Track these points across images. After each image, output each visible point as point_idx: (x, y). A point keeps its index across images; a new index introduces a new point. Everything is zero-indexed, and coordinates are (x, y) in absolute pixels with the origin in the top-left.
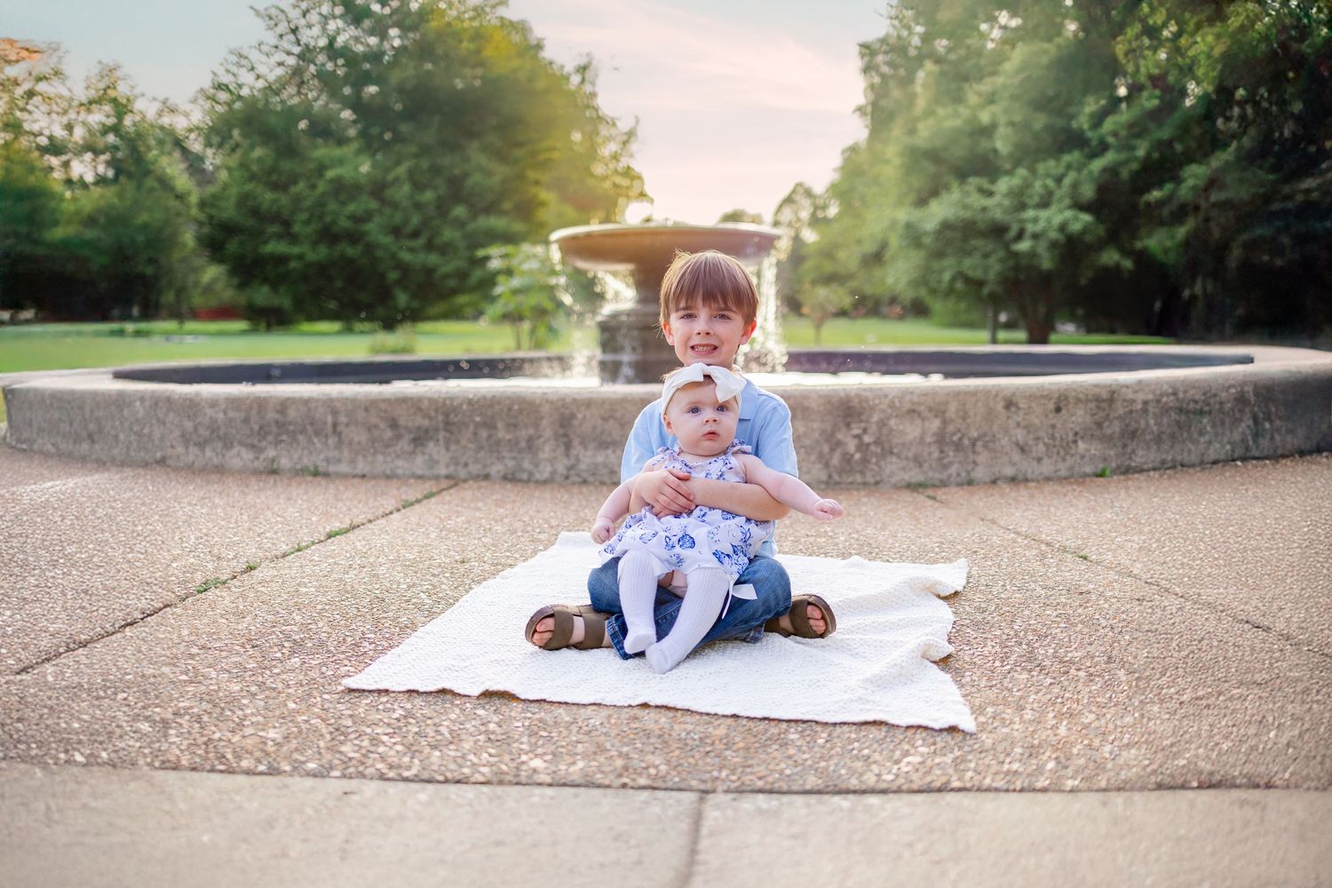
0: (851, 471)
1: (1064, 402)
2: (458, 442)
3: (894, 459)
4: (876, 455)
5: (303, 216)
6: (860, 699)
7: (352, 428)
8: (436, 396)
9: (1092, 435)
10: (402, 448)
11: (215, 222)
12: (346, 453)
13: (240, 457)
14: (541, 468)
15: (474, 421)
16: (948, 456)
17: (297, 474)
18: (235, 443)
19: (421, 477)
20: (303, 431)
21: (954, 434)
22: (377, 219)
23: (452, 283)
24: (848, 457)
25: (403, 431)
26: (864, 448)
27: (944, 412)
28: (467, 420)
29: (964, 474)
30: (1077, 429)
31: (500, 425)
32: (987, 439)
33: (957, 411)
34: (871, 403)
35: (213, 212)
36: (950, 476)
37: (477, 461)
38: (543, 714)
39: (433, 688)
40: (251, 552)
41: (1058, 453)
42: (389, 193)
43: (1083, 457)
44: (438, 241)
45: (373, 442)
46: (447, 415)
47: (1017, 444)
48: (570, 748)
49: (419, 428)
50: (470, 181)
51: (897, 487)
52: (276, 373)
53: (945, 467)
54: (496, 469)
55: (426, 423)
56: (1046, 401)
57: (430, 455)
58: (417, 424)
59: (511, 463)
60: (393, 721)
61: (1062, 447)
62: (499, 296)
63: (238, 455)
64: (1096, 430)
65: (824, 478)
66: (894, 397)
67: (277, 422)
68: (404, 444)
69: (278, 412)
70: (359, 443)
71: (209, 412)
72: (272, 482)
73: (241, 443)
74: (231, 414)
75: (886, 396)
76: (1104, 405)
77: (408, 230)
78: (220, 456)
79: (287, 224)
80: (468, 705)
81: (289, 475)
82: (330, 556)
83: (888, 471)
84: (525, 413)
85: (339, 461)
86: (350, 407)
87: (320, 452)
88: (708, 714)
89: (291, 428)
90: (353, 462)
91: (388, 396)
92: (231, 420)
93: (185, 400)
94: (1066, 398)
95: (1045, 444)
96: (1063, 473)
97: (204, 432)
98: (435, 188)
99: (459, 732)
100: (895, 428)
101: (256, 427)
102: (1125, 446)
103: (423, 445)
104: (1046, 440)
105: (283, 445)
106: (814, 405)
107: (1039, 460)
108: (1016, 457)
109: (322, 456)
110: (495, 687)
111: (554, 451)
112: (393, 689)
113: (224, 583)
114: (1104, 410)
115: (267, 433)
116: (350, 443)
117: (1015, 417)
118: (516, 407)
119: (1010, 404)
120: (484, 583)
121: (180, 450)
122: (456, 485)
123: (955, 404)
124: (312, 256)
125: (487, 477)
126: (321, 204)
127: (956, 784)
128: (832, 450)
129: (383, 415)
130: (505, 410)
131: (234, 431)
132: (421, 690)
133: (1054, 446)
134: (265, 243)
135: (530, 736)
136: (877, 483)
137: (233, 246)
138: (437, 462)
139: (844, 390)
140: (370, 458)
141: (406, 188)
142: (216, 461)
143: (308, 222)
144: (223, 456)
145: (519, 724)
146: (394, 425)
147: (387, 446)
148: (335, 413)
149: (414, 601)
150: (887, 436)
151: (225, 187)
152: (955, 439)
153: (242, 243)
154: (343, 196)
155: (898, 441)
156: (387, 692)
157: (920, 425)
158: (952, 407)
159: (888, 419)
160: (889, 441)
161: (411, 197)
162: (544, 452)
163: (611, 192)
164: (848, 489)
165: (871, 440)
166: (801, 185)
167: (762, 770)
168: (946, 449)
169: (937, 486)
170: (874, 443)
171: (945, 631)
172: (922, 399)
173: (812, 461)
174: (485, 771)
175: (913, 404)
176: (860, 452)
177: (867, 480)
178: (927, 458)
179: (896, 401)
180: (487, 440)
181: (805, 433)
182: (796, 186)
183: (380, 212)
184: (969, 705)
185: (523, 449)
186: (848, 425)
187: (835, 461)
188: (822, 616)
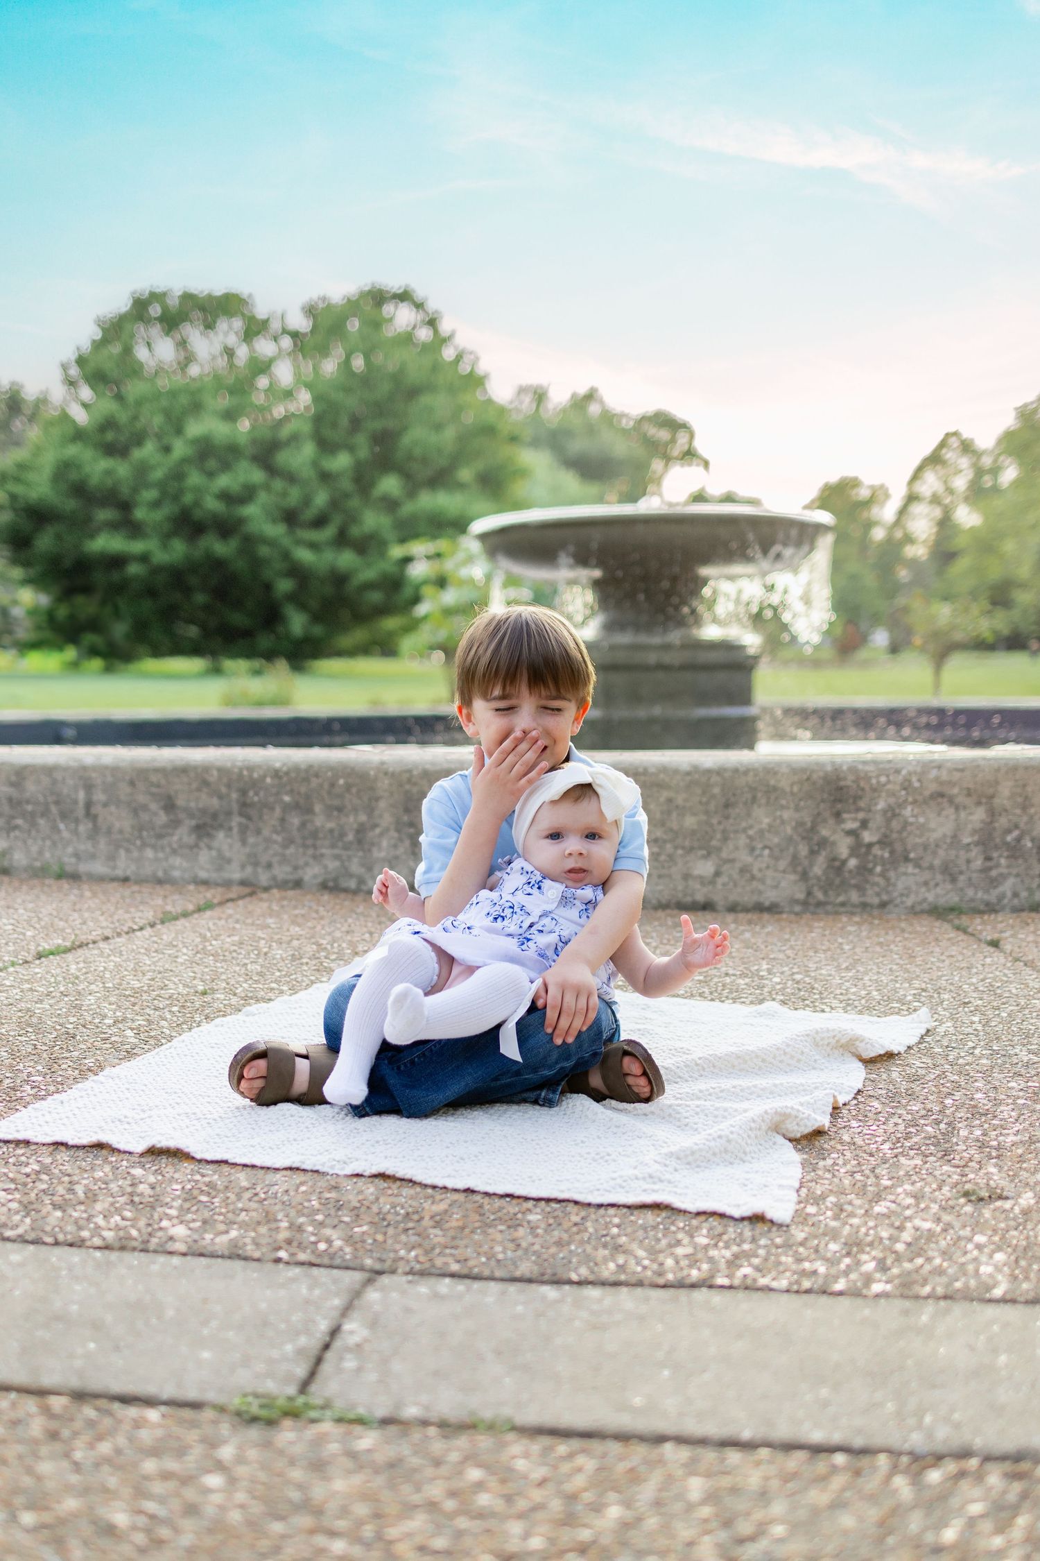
0: (844, 886)
2: (258, 832)
3: (910, 869)
4: (883, 862)
5: (150, 495)
6: (651, 1177)
7: (113, 808)
8: (229, 765)
10: (181, 839)
12: (102, 843)
15: (282, 801)
16: (998, 865)
17: (34, 875)
19: (205, 883)
20: (45, 813)
21: (1009, 831)
22: (263, 497)
23: (376, 597)
24: (837, 863)
25: (182, 816)
26: (863, 850)
27: (992, 797)
28: (271, 799)
29: (1024, 894)
31: (318, 808)
33: (1013, 796)
34: (874, 781)
35: (19, 489)
36: (1001, 897)
37: (284, 860)
38: (216, 1177)
39: (85, 1141)
42: (284, 458)
44: (355, 531)
45: (141, 829)
46: (244, 792)
48: (230, 1215)
49: (204, 811)
50: (406, 440)
51: (914, 912)
52: (70, 733)
53: (994, 882)
54: (312, 873)
55: (215, 802)
57: (219, 851)
58: (201, 805)
59: (333, 865)
60: (19, 1176)
62: (425, 618)
65: (801, 896)
66: (910, 774)
67: (10, 800)
68: (183, 834)
69: (12, 784)
70: (121, 832)
75: (898, 771)
77: (309, 514)
79: (125, 507)
80: (125, 1163)
81: (22, 876)
82: (28, 981)
83: (900, 885)
84: (354, 790)
85: (93, 857)
86: (109, 779)
87: (69, 842)
88: (434, 1187)
89: (29, 808)
90: (112, 858)
98: (351, 449)
99: (98, 1191)
100: (911, 820)
103: (209, 835)
105: (17, 833)
106: (784, 784)
109: (70, 850)
110: (164, 1143)
111: (395, 846)
112: (35, 1140)
116: (109, 831)
118: (341, 782)
120: (218, 1021)
122: (251, 894)
123: (1010, 783)
124: (161, 556)
125: (298, 884)
126: (178, 475)
127: (721, 1281)
128: (813, 853)
129: (154, 790)
130: (326, 786)
132: (71, 1143)
134: (92, 536)
135: (185, 1200)
136: (883, 905)
137: (45, 542)
138: (229, 861)
139: (833, 763)
140: (136, 853)
141: (308, 450)
143: (156, 504)
145: (179, 1187)
146: (169, 805)
147: (160, 836)
148: (89, 787)
149: (113, 1039)
150: (900, 832)
151: (38, 450)
152: (1009, 838)
153: (58, 537)
154: (212, 464)
155: (918, 840)
156: (27, 1143)
157: (953, 817)
158: (1005, 789)
159: (902, 805)
160: (902, 841)
161: (315, 464)
162: (380, 849)
163: (639, 451)
164: (837, 913)
165: (874, 839)
166: (956, 434)
167: (469, 1252)
168: (995, 855)
169: (981, 912)
170: (879, 842)
171: (836, 1101)
172: (957, 775)
173: (781, 868)
174: (109, 1235)
175: (941, 783)
176: (857, 856)
177: (868, 900)
178: (964, 868)
179: (914, 779)
180: (299, 830)
181: (770, 826)
182: (947, 435)
183: (267, 487)
184: (804, 1191)
185: (351, 843)
186: (838, 815)
187: (818, 870)
188: (645, 1074)
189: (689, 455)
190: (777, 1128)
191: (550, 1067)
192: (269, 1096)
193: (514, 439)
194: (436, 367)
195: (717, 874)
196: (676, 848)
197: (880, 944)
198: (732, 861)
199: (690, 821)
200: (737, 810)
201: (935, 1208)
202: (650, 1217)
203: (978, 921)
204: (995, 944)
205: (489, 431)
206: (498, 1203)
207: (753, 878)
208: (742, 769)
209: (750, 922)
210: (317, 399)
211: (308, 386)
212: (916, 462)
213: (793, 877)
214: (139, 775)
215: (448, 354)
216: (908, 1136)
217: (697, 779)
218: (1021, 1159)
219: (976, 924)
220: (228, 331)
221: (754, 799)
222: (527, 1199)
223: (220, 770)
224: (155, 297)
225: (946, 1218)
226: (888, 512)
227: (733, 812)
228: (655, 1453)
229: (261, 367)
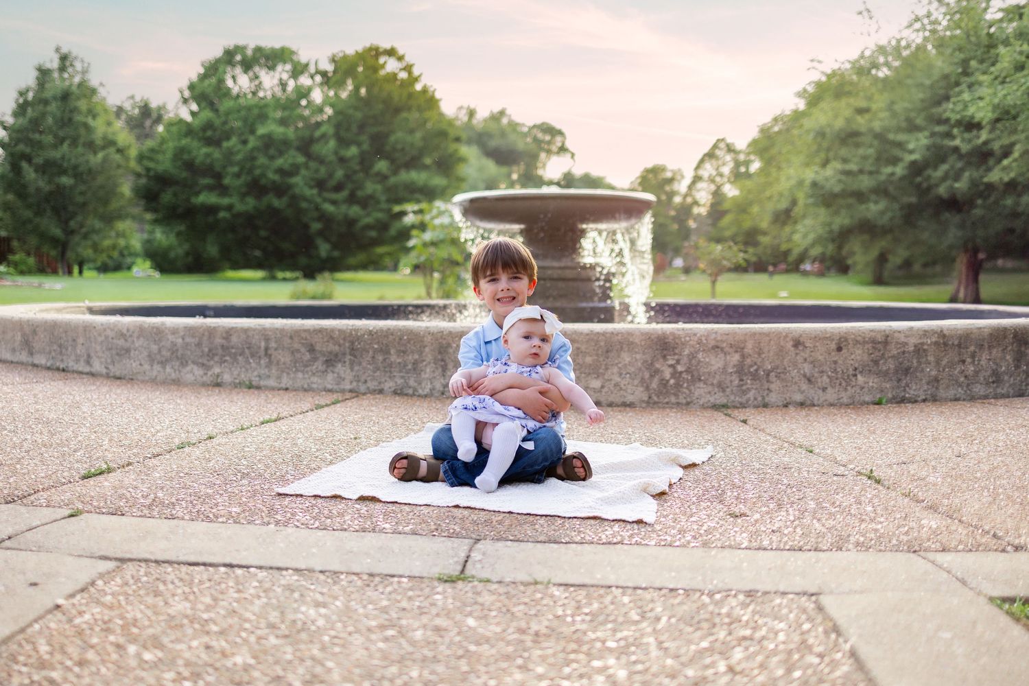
0: (667, 393)
1: (844, 343)
2: (360, 364)
3: (702, 385)
4: (687, 381)
5: (234, 169)
6: (591, 507)
7: (280, 351)
8: (345, 328)
9: (870, 371)
10: (317, 367)
11: (152, 173)
12: (274, 371)
13: (193, 372)
14: (423, 385)
15: (373, 347)
16: (747, 384)
17: (236, 387)
18: (190, 362)
19: (330, 391)
20: (242, 354)
21: (751, 366)
22: (303, 172)
23: (373, 234)
24: (664, 382)
25: (318, 355)
26: (678, 375)
27: (743, 348)
28: (368, 347)
29: (760, 399)
30: (857, 365)
31: (392, 351)
32: (778, 371)
33: (753, 348)
35: (151, 165)
36: (748, 400)
37: (374, 379)
38: (394, 508)
39: (329, 495)
40: (209, 429)
41: (840, 385)
42: (317, 148)
43: (862, 388)
44: (360, 193)
45: (295, 363)
46: (352, 343)
47: (805, 376)
48: (407, 521)
49: (330, 353)
50: (392, 139)
51: (704, 407)
53: (744, 392)
54: (389, 385)
55: (337, 348)
56: (829, 342)
57: (338, 374)
58: (329, 350)
59: (400, 381)
60: (304, 508)
61: (844, 379)
63: (191, 371)
64: (873, 367)
65: (645, 399)
66: (701, 336)
67: (223, 346)
68: (319, 365)
69: (224, 338)
70: (284, 364)
71: (171, 337)
72: (217, 391)
73: (194, 363)
74: (188, 340)
75: (695, 335)
76: (880, 346)
77: (332, 183)
78: (177, 372)
79: (218, 176)
80: (350, 503)
81: (229, 387)
82: (264, 433)
83: (697, 394)
84: (412, 342)
85: (268, 377)
86: (279, 335)
87: (255, 369)
89: (233, 351)
90: (279, 378)
91: (309, 328)
92: (187, 344)
93: (153, 328)
94: (846, 340)
95: (829, 377)
96: (845, 400)
97: (166, 353)
98: (359, 144)
99: (343, 513)
100: (702, 360)
101: (206, 350)
102: (899, 380)
103: (333, 365)
104: (830, 373)
105: (226, 364)
106: (637, 341)
107: (824, 389)
108: (804, 386)
109: (256, 373)
110: (366, 494)
111: (434, 371)
112: (305, 495)
113: (194, 444)
114: (879, 351)
115: (215, 355)
116: (278, 363)
117: (803, 354)
118: (405, 338)
119: (797, 343)
120: (369, 450)
121: (147, 367)
122: (357, 396)
123: (752, 342)
124: (240, 207)
125: (381, 392)
126: (251, 158)
127: (626, 542)
128: (652, 376)
129: (303, 341)
130: (397, 339)
131: (189, 353)
132: (322, 496)
133: (837, 379)
134: (197, 194)
135: (384, 516)
136: (688, 404)
137: (167, 197)
138: (344, 379)
140: (292, 375)
141: (332, 144)
142: (173, 376)
143: (238, 175)
144: (180, 371)
145: (379, 511)
146: (312, 349)
147: (306, 366)
148: (267, 340)
149: (320, 457)
150: (696, 366)
151: (163, 141)
152: (752, 370)
153: (175, 195)
154: (272, 151)
155: (705, 370)
156: (301, 496)
157: (723, 358)
158: (750, 345)
159: (697, 352)
160: (697, 370)
161: (336, 153)
162: (425, 373)
163: (533, 147)
164: (664, 408)
165: (683, 370)
166: (723, 140)
167: (516, 533)
168: (745, 378)
169: (737, 408)
170: (686, 371)
171: (670, 482)
172: (725, 338)
173: (635, 384)
174: (357, 527)
175: (718, 341)
176: (674, 378)
177: (680, 401)
178: (729, 385)
179: (703, 339)
180: (382, 363)
181: (630, 362)
182: (718, 140)
183: (307, 167)
184: (659, 514)
185: (410, 370)
186: (664, 357)
187: (654, 385)
188: (583, 467)
189: (563, 149)
190: (645, 491)
191: (539, 465)
192: (407, 477)
193: (458, 140)
194: (411, 95)
195: (603, 387)
196: (581, 373)
197: (687, 421)
198: (611, 380)
199: (589, 360)
200: (613, 354)
201: (717, 519)
202: (592, 522)
203: (736, 411)
204: (745, 422)
205: (443, 134)
206: (524, 517)
207: (621, 389)
208: (615, 333)
209: (620, 411)
210: (337, 113)
211: (332, 106)
212: (700, 157)
213: (642, 389)
214: (295, 334)
215: (418, 87)
216: (704, 495)
217: (593, 338)
218: (754, 503)
219: (736, 413)
220: (283, 71)
221: (622, 347)
222: (537, 515)
223: (339, 330)
224: (239, 49)
225: (721, 522)
226: (682, 187)
227: (611, 355)
228: (609, 590)
229: (304, 93)
